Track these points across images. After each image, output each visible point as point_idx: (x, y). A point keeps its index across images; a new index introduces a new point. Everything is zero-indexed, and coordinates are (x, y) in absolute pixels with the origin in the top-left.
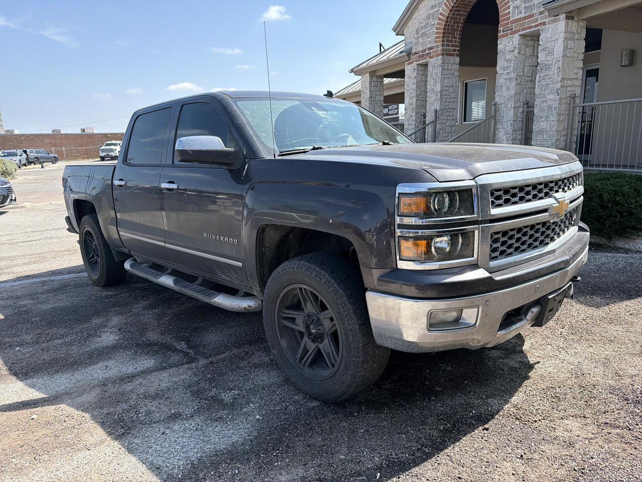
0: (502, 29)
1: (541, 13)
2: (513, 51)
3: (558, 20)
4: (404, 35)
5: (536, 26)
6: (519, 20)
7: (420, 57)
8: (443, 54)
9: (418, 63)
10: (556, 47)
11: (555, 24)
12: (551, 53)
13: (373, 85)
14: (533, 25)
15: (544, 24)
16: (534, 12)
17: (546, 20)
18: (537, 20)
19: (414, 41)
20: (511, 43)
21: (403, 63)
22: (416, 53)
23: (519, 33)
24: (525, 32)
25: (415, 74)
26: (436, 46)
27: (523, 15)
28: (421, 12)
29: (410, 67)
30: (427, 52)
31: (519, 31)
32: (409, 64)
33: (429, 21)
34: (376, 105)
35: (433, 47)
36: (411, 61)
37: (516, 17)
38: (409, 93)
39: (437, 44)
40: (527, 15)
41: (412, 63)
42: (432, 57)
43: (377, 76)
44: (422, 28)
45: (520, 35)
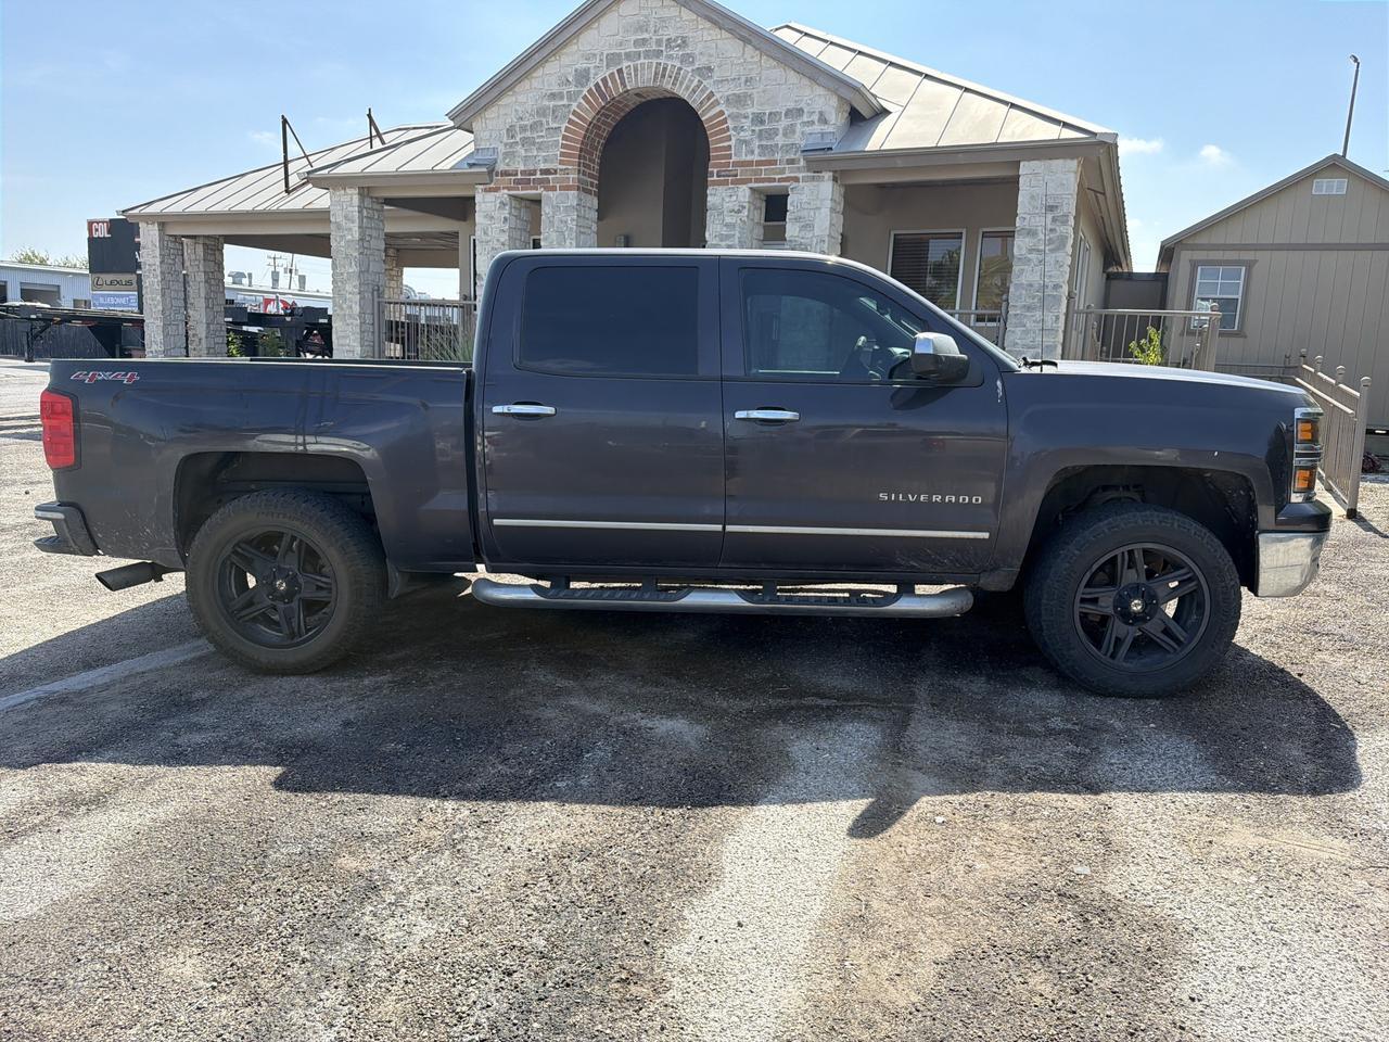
0: (715, 170)
1: (791, 162)
2: (739, 211)
3: (821, 179)
4: (472, 132)
5: (780, 180)
6: (750, 163)
7: (518, 182)
8: (578, 189)
9: (512, 192)
10: (816, 220)
11: (815, 183)
12: (808, 226)
13: (365, 214)
14: (777, 177)
15: (796, 179)
16: (778, 156)
17: (800, 175)
18: (782, 171)
19: (501, 149)
20: (734, 198)
21: (472, 186)
22: (505, 173)
23: (751, 185)
24: (761, 185)
25: (506, 213)
26: (561, 170)
27: (756, 158)
28: (522, 98)
29: (490, 197)
30: (538, 176)
31: (750, 181)
32: (485, 190)
33: (544, 120)
34: (371, 258)
35: (556, 171)
36: (492, 186)
37: (743, 158)
38: (488, 248)
39: (564, 167)
40: (763, 159)
41: (496, 190)
42: (553, 189)
43: (372, 198)
44: (523, 129)
45: (751, 188)
